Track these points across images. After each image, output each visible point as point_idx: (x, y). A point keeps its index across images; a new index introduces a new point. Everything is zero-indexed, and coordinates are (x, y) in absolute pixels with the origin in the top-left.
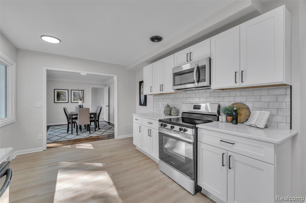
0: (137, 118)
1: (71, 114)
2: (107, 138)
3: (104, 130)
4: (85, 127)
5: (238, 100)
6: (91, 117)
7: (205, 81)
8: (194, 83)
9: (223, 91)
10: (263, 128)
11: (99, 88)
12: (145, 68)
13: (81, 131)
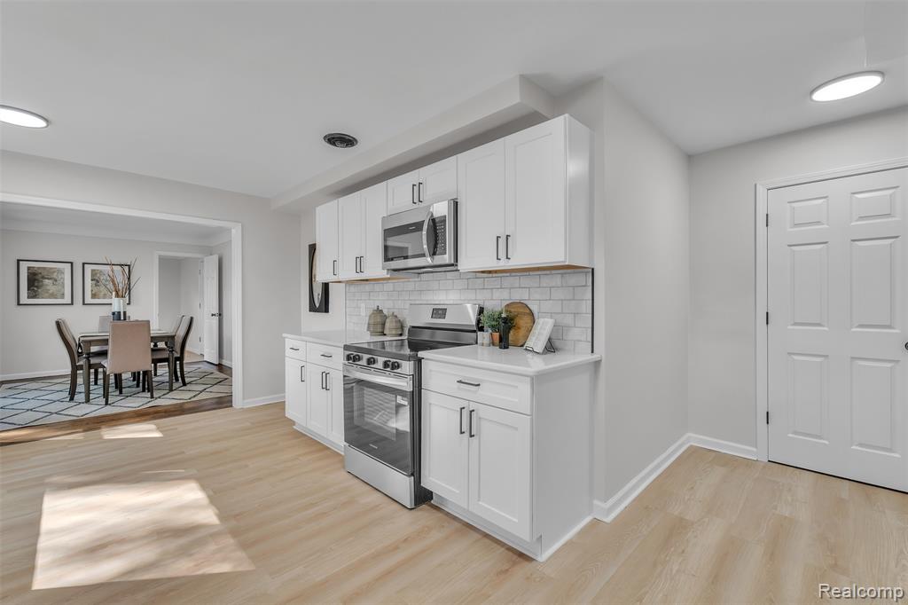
0: (296, 344)
1: (82, 339)
2: (209, 407)
3: (201, 388)
4: (134, 380)
5: (517, 296)
6: (155, 350)
7: (445, 253)
8: (424, 255)
9: (491, 275)
10: (541, 351)
11: (186, 259)
12: (319, 210)
13: (121, 392)
